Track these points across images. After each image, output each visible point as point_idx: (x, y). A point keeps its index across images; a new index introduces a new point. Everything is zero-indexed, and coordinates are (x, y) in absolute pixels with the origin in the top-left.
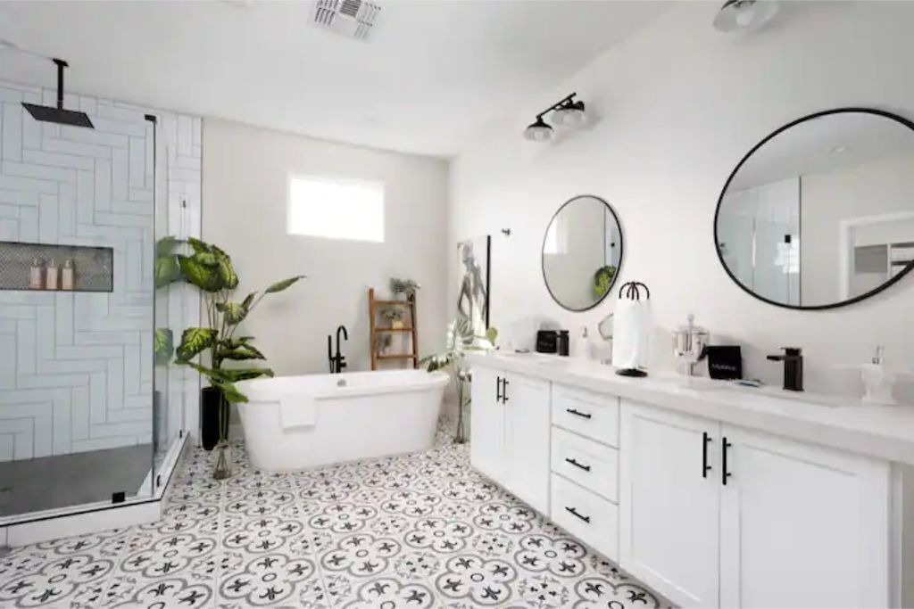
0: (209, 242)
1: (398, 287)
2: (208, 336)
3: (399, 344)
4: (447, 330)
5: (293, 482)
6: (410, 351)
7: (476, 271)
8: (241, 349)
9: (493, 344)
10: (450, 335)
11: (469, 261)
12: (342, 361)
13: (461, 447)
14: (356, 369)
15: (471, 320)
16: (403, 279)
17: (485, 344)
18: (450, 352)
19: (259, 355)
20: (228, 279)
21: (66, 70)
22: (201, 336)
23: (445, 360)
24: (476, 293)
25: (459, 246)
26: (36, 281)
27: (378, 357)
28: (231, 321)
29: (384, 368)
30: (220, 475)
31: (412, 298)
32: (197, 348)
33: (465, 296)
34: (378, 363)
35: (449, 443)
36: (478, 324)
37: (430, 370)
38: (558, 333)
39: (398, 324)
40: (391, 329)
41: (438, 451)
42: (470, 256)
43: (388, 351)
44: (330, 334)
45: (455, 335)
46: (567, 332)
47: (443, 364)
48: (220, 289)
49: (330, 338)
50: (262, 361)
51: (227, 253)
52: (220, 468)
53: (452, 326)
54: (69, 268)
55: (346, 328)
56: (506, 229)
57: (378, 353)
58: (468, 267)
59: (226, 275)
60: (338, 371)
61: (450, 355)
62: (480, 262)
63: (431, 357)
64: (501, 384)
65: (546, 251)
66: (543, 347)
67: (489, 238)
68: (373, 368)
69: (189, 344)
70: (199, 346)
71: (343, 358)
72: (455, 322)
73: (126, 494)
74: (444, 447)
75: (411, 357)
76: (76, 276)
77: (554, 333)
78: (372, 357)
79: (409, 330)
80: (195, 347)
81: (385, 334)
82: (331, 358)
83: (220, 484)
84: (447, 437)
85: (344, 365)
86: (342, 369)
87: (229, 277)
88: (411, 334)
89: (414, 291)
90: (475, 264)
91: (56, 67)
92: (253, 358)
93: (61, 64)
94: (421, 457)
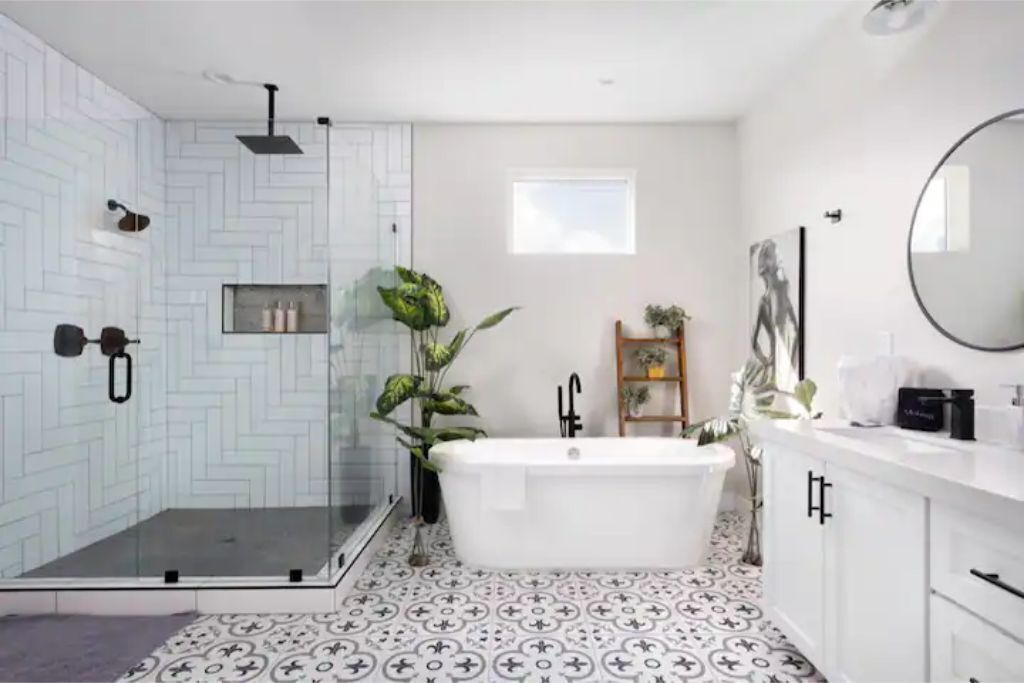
0: (419, 270)
1: (656, 317)
2: (411, 385)
3: (661, 399)
4: (731, 382)
5: (494, 586)
6: (678, 412)
7: (780, 287)
8: (451, 403)
9: (809, 408)
10: (736, 390)
11: (769, 272)
12: (577, 422)
13: (754, 571)
14: (597, 432)
15: (773, 363)
16: (665, 306)
17: (795, 406)
18: (735, 417)
19: (472, 411)
20: (436, 314)
21: (276, 93)
22: (404, 386)
23: (725, 430)
24: (781, 322)
25: (752, 250)
26: (267, 325)
27: (628, 419)
28: (434, 366)
29: (638, 434)
30: (416, 561)
31: (678, 333)
32: (397, 399)
33: (763, 330)
34: (628, 426)
35: (734, 561)
36: (785, 375)
37: (702, 442)
38: (949, 395)
39: (657, 372)
40: (647, 378)
41: (714, 573)
42: (770, 263)
43: (642, 410)
44: (560, 384)
45: (742, 389)
46: (971, 392)
47: (721, 437)
48: (428, 326)
49: (560, 389)
50: (474, 417)
51: (439, 282)
52: (416, 552)
53: (738, 376)
54: (294, 308)
55: (580, 376)
56: (832, 210)
57: (628, 412)
58: (766, 281)
59: (434, 310)
60: (572, 435)
61: (736, 421)
62: (788, 270)
63: (702, 424)
64: (816, 485)
65: (913, 250)
66: (909, 418)
67: (802, 231)
68: (622, 434)
69: (390, 394)
70: (400, 397)
71: (578, 418)
72: (743, 370)
73: (303, 572)
74: (725, 567)
75: (677, 419)
76: (300, 316)
77: (939, 393)
78: (620, 417)
79: (674, 379)
80: (395, 397)
81: (640, 385)
82: (562, 418)
83: (414, 572)
84: (732, 548)
85: (579, 427)
86: (577, 432)
87: (438, 312)
88: (678, 384)
89: (682, 322)
90: (780, 275)
91: (266, 92)
92: (464, 413)
93: (272, 89)
94: (686, 579)
